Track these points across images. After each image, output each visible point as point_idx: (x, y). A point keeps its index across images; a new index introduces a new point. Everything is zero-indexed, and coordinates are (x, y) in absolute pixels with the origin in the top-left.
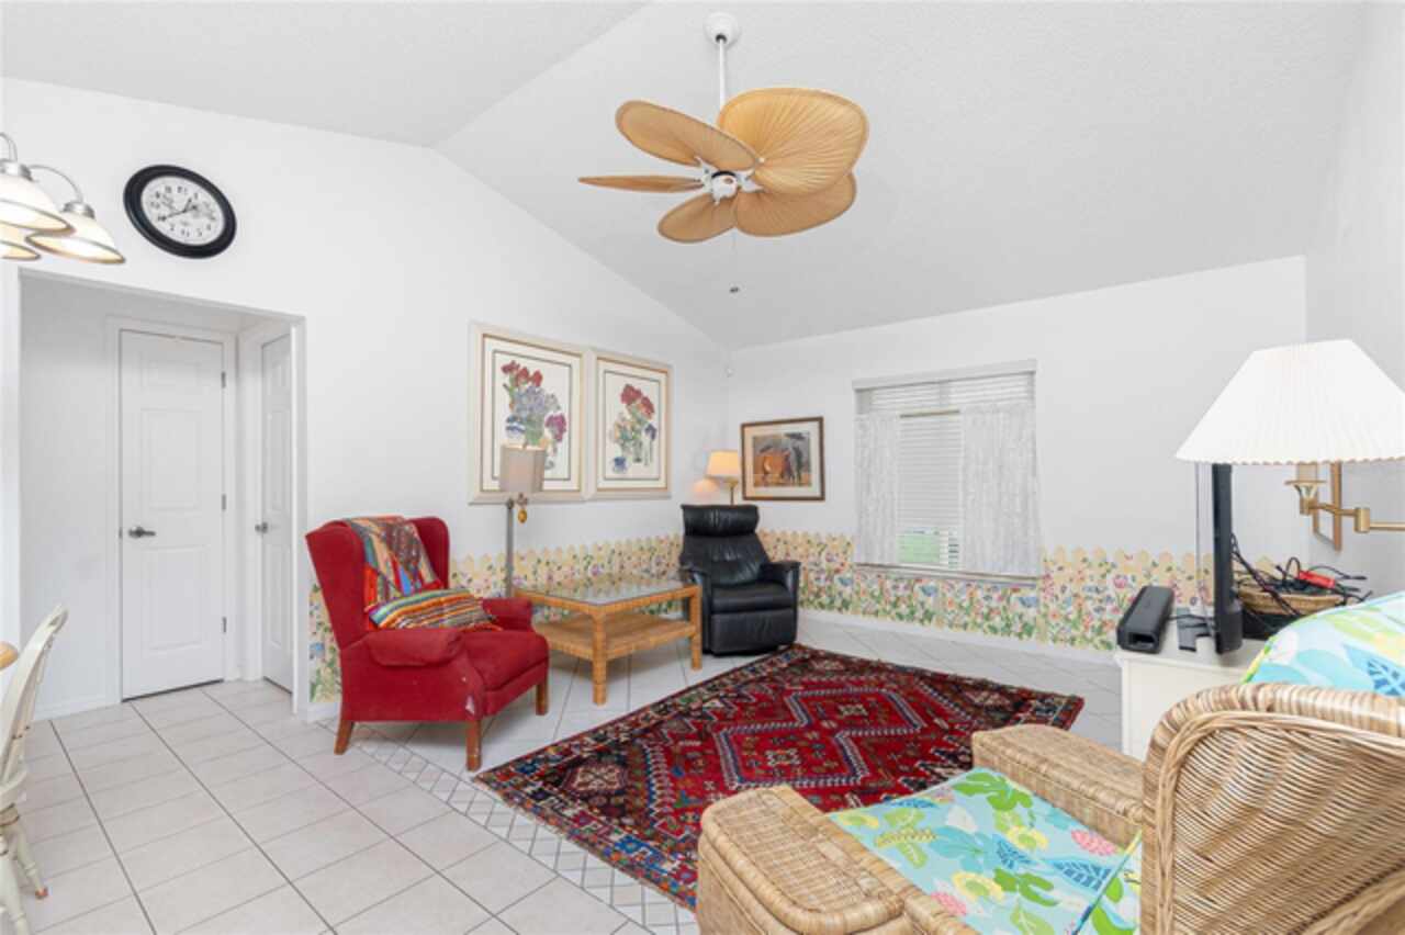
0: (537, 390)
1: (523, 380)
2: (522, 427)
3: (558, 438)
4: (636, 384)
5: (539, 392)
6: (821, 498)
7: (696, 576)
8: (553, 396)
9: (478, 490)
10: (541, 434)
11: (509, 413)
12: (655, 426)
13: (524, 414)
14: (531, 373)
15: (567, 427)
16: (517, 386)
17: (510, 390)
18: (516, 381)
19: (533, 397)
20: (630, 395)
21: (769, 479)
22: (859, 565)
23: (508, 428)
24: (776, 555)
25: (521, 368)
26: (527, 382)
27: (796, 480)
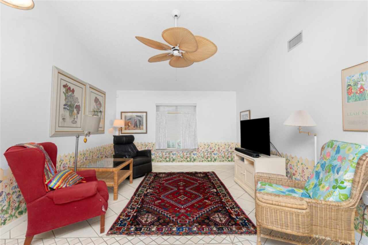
0: (73, 95)
1: (69, 91)
2: (68, 108)
3: (78, 113)
4: (98, 97)
5: (74, 96)
6: (146, 133)
7: (127, 156)
8: (77, 98)
9: (54, 131)
10: (73, 111)
11: (64, 103)
12: (102, 111)
13: (69, 103)
14: (71, 89)
15: (81, 109)
16: (67, 93)
17: (65, 94)
18: (67, 91)
19: (72, 97)
20: (96, 100)
21: (130, 128)
22: (156, 149)
23: (64, 108)
24: (140, 148)
25: (69, 87)
26: (70, 92)
27: (139, 128)
